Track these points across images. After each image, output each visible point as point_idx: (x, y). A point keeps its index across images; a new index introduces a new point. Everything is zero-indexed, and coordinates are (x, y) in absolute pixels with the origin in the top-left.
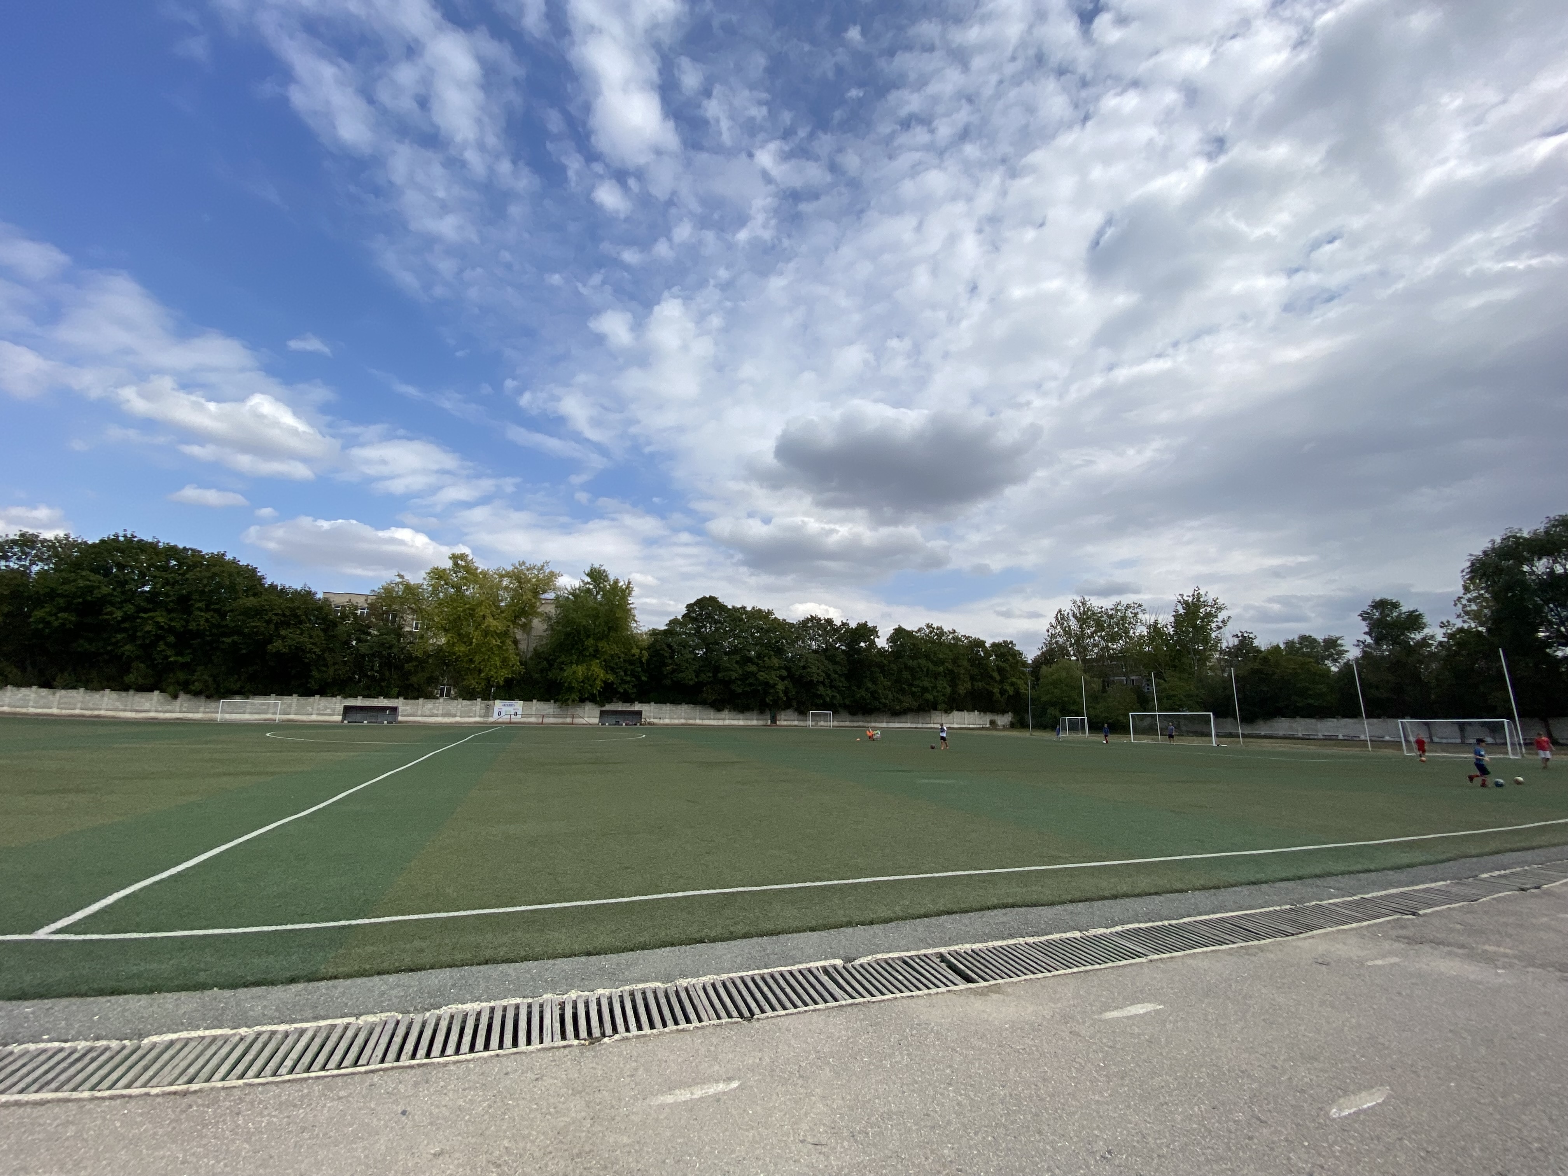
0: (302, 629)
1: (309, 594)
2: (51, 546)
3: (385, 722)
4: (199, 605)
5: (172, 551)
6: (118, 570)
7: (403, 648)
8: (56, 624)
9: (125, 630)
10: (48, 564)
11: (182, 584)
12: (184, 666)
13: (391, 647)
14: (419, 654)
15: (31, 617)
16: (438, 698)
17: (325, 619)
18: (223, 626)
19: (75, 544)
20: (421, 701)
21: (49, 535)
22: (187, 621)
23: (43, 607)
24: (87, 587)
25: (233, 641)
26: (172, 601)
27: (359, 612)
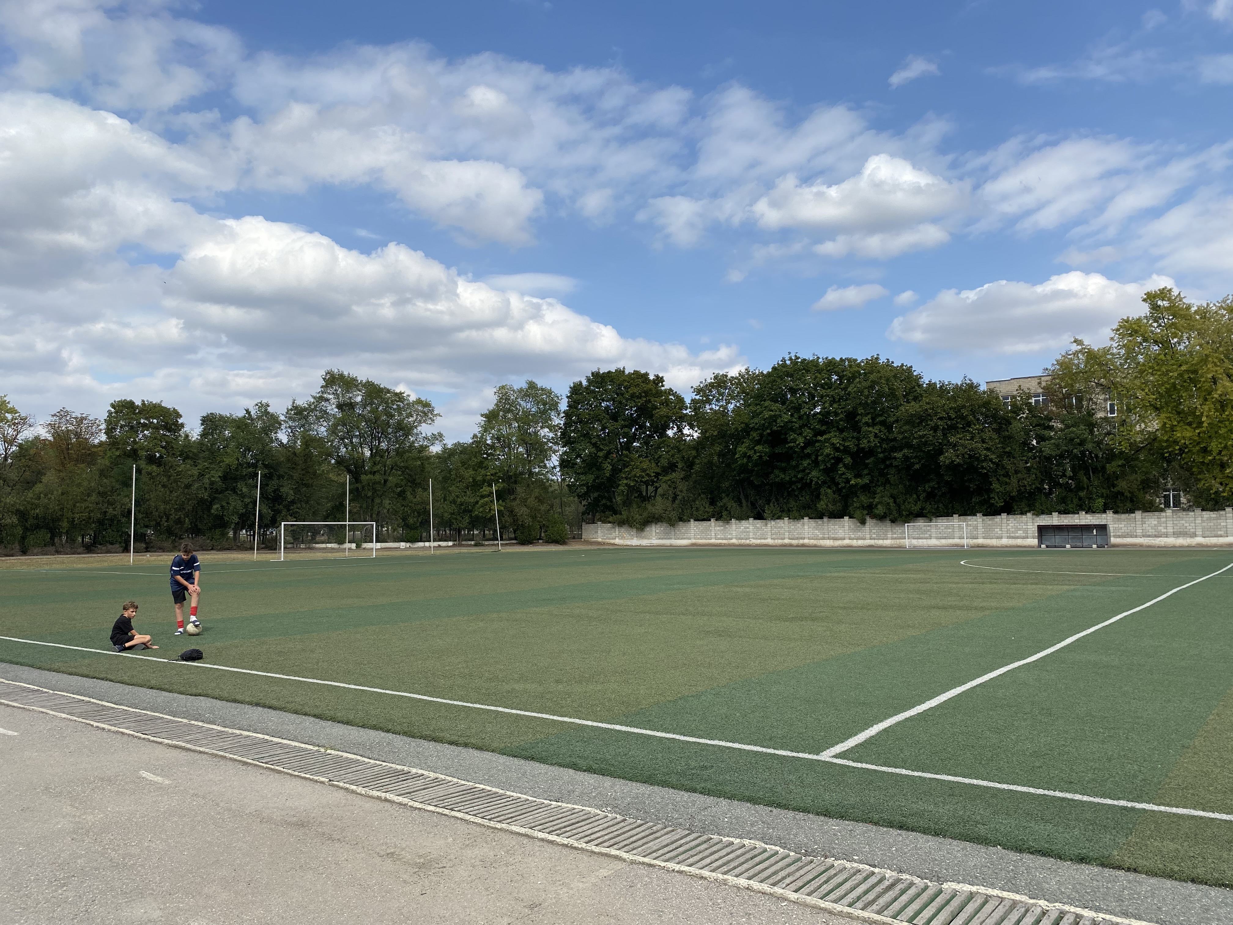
0: (972, 433)
1: (972, 387)
2: (738, 381)
3: (1094, 546)
4: (866, 419)
5: (831, 365)
6: (792, 395)
7: (1099, 443)
8: (755, 457)
9: (808, 456)
10: (738, 401)
11: (847, 400)
12: (865, 488)
13: (1082, 443)
14: (1125, 447)
15: (736, 454)
16: (1162, 510)
17: (995, 417)
18: (892, 440)
19: (755, 377)
20: (1138, 514)
21: (733, 372)
22: (858, 439)
23: (743, 443)
24: (771, 416)
25: (904, 455)
26: (841, 420)
27: (1033, 401)
